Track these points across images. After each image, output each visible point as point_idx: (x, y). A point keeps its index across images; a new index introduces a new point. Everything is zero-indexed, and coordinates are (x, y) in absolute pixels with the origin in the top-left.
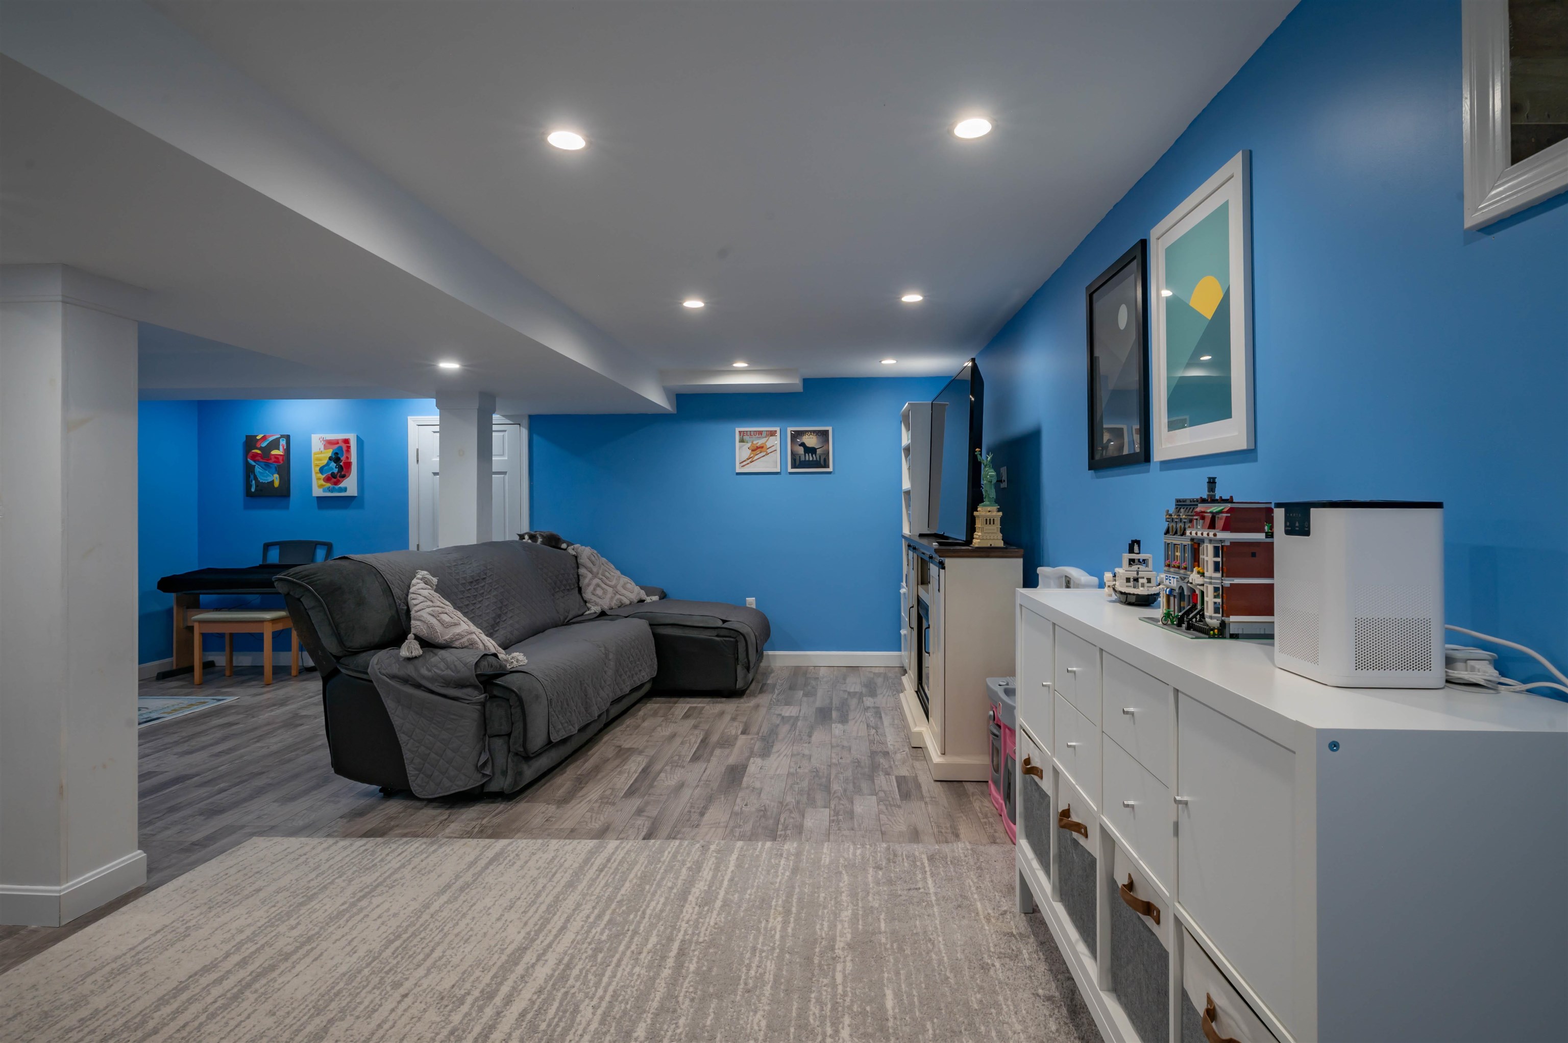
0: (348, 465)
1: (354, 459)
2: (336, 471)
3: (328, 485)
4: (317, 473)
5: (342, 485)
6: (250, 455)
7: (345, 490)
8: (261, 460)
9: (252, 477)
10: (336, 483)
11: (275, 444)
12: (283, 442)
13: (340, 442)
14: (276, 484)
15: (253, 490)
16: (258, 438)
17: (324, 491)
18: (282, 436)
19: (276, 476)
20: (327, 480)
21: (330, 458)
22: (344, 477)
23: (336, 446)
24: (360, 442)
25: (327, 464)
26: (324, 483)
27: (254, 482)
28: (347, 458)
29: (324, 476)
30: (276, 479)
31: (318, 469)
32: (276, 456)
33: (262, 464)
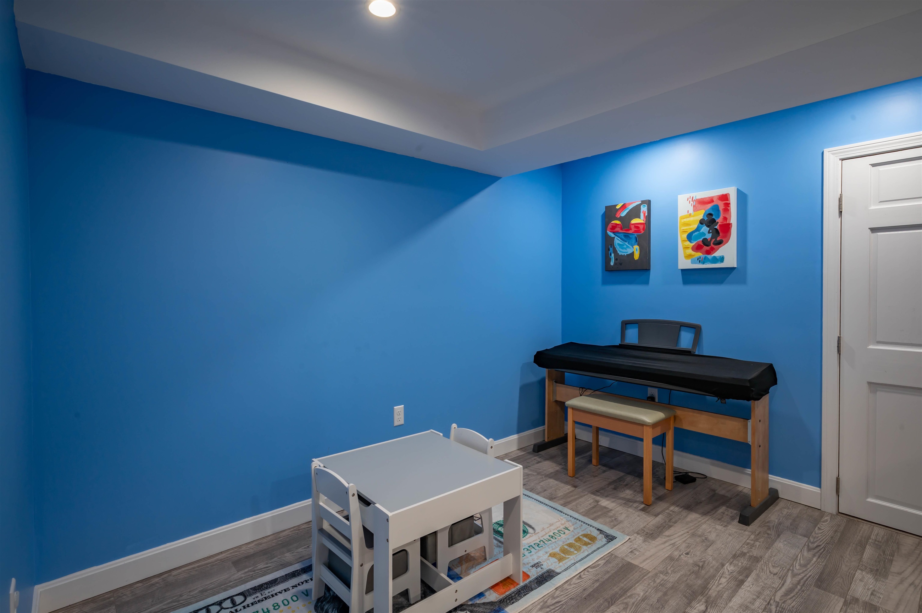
0: (727, 228)
1: (733, 220)
2: (709, 236)
3: (699, 254)
4: (684, 241)
5: (717, 254)
6: (610, 226)
7: (722, 259)
8: (621, 231)
9: (611, 249)
10: (708, 252)
11: (636, 212)
12: (644, 209)
13: (714, 200)
14: (636, 256)
15: (612, 264)
16: (618, 207)
17: (693, 262)
18: (643, 202)
19: (636, 247)
20: (697, 248)
21: (702, 222)
22: (720, 243)
23: (709, 206)
24: (742, 196)
25: (698, 229)
26: (693, 253)
27: (613, 255)
28: (725, 219)
29: (693, 244)
30: (636, 250)
31: (685, 236)
32: (637, 226)
33: (622, 235)
